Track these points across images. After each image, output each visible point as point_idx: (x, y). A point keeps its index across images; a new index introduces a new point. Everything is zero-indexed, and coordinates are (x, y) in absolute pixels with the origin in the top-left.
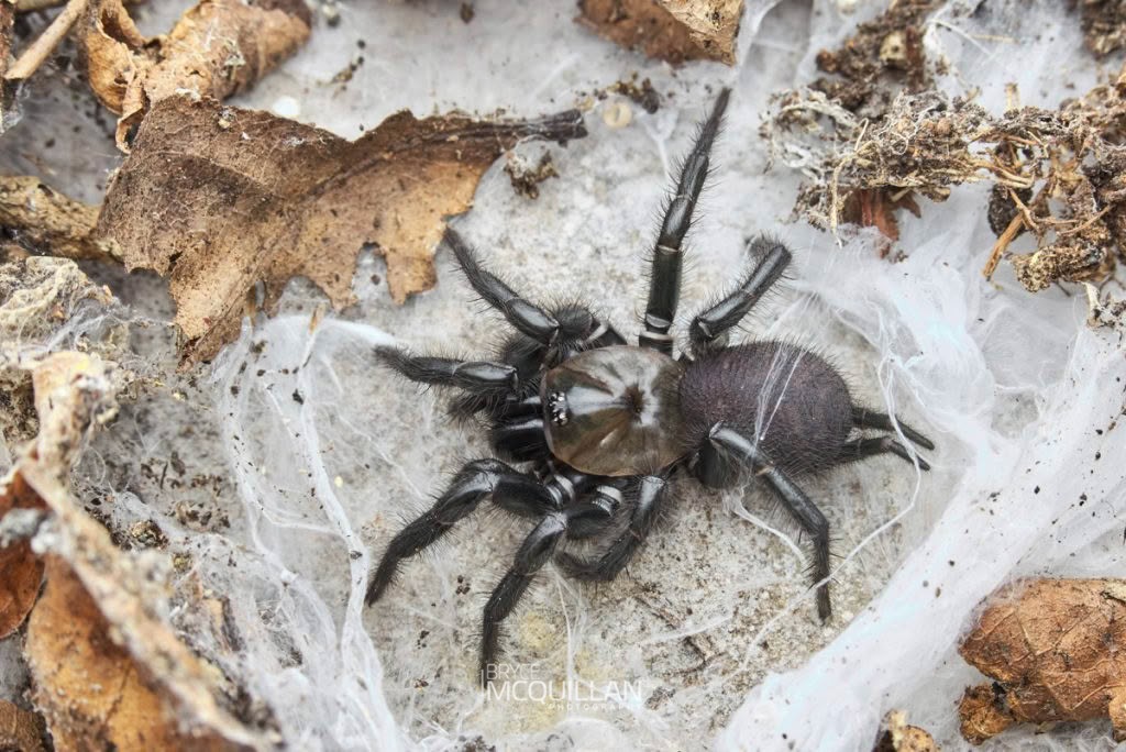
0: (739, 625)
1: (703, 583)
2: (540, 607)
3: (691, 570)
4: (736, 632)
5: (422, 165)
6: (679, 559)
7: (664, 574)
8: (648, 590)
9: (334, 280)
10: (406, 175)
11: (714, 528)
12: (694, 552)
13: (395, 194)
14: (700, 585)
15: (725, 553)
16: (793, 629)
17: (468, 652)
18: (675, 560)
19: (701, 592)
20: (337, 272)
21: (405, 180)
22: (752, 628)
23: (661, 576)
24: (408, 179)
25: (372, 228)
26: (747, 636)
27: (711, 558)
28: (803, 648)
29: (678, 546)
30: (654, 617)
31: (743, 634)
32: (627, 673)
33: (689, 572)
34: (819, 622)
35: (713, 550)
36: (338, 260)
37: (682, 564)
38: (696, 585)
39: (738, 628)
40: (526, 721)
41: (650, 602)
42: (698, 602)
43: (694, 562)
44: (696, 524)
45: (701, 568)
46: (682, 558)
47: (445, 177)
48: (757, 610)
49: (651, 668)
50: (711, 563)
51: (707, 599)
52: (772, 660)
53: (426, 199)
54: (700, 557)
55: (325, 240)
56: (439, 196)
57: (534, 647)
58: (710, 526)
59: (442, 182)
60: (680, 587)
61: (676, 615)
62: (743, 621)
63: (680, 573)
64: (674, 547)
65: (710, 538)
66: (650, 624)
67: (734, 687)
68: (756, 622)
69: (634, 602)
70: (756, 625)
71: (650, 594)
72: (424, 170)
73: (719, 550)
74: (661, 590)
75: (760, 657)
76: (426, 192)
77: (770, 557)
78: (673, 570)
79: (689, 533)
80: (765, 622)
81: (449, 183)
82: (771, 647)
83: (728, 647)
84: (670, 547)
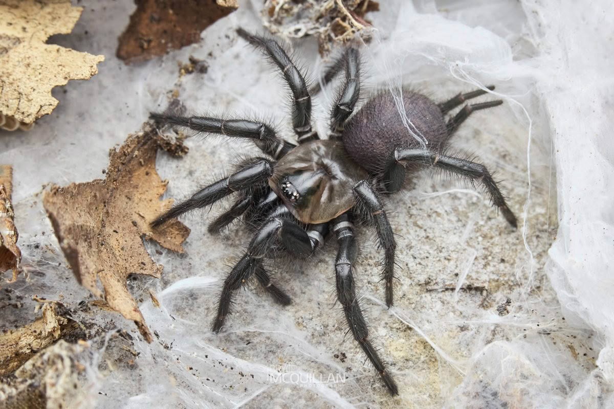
0: (483, 262)
1: (449, 258)
2: (388, 336)
3: (437, 257)
4: (485, 266)
5: (130, 181)
6: (427, 257)
7: (427, 270)
8: (429, 283)
9: (142, 266)
10: (126, 191)
11: (428, 230)
12: (431, 248)
13: (129, 204)
14: (449, 260)
15: (445, 236)
16: (507, 242)
17: (374, 388)
18: (426, 259)
19: (452, 262)
20: (140, 261)
21: (128, 194)
22: (490, 258)
23: (427, 272)
24: (129, 192)
25: (135, 228)
26: (492, 264)
27: (441, 244)
28: (519, 247)
29: (421, 252)
30: (443, 293)
31: (489, 264)
32: (456, 329)
33: (438, 259)
34: (514, 229)
35: (437, 240)
36: (136, 255)
37: (431, 258)
38: (446, 262)
39: (484, 263)
40: (432, 394)
41: (435, 287)
42: (456, 268)
43: (435, 252)
44: (418, 236)
45: (441, 252)
46: (428, 255)
47: (143, 179)
48: (484, 248)
49: (464, 317)
50: (443, 246)
51: (458, 263)
52: (512, 264)
53: (144, 197)
54: (435, 248)
55: (122, 249)
56: (147, 191)
57: (403, 357)
58: (425, 230)
59: (143, 183)
60: (441, 268)
61: (453, 282)
62: (483, 259)
63: (434, 263)
64: (420, 254)
65: (431, 236)
66: (445, 298)
67: (509, 291)
68: (489, 254)
69: (428, 295)
70: (490, 255)
71: (432, 284)
72: (132, 182)
73: (441, 237)
74: (434, 278)
75: (506, 268)
76: (140, 194)
77: (463, 221)
78: (430, 264)
79: (420, 242)
80: (493, 251)
81: (146, 181)
82: (506, 259)
83: (489, 276)
84: (418, 255)
